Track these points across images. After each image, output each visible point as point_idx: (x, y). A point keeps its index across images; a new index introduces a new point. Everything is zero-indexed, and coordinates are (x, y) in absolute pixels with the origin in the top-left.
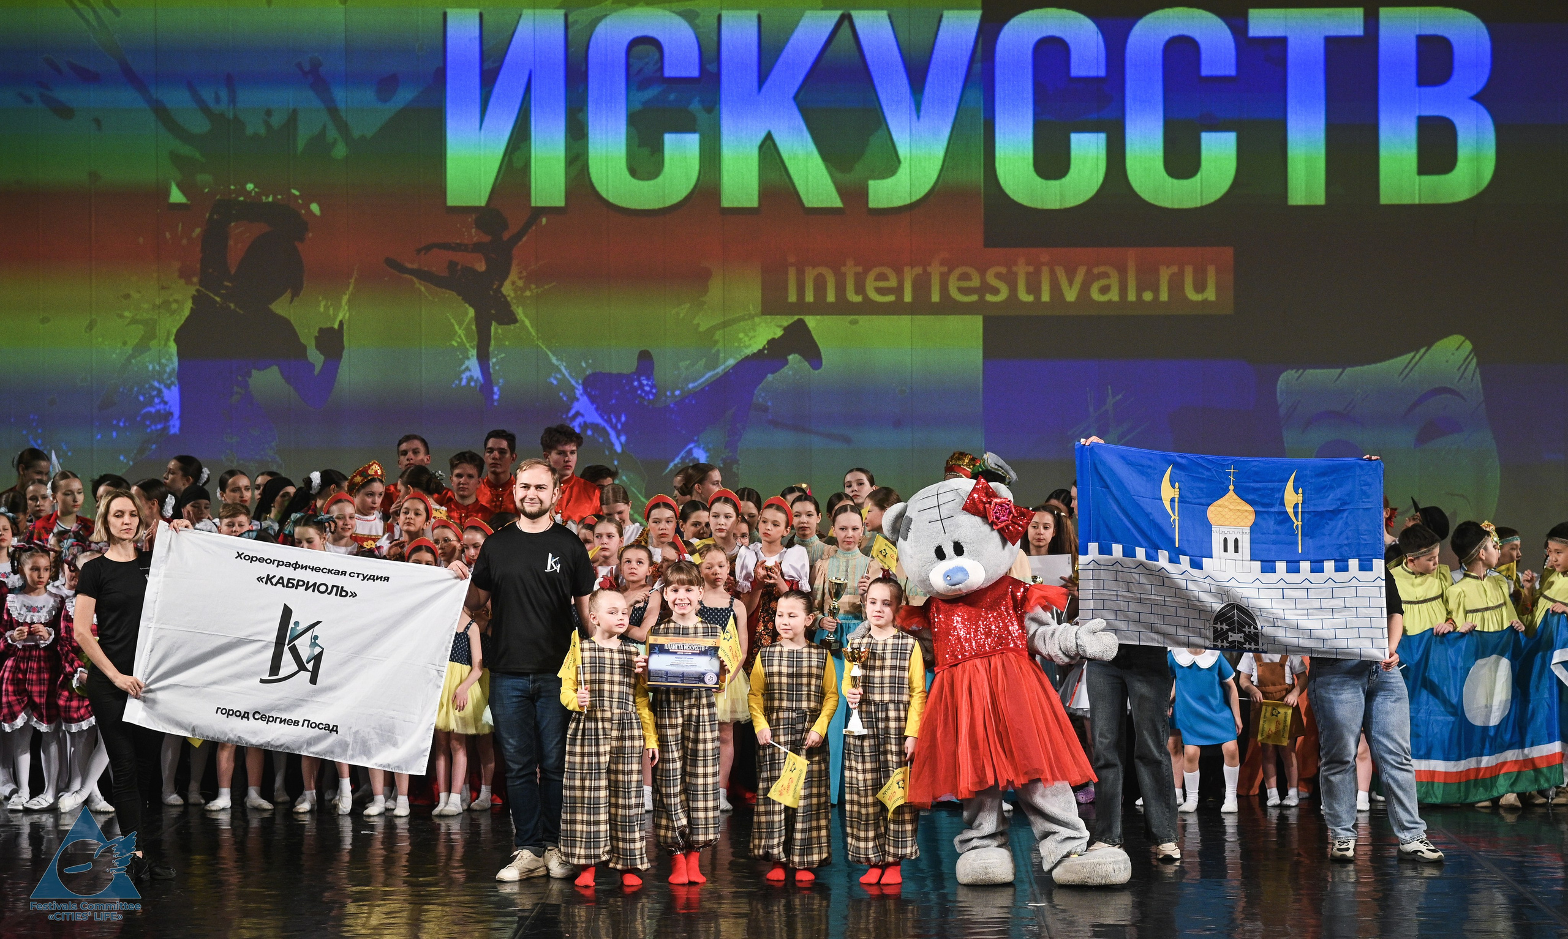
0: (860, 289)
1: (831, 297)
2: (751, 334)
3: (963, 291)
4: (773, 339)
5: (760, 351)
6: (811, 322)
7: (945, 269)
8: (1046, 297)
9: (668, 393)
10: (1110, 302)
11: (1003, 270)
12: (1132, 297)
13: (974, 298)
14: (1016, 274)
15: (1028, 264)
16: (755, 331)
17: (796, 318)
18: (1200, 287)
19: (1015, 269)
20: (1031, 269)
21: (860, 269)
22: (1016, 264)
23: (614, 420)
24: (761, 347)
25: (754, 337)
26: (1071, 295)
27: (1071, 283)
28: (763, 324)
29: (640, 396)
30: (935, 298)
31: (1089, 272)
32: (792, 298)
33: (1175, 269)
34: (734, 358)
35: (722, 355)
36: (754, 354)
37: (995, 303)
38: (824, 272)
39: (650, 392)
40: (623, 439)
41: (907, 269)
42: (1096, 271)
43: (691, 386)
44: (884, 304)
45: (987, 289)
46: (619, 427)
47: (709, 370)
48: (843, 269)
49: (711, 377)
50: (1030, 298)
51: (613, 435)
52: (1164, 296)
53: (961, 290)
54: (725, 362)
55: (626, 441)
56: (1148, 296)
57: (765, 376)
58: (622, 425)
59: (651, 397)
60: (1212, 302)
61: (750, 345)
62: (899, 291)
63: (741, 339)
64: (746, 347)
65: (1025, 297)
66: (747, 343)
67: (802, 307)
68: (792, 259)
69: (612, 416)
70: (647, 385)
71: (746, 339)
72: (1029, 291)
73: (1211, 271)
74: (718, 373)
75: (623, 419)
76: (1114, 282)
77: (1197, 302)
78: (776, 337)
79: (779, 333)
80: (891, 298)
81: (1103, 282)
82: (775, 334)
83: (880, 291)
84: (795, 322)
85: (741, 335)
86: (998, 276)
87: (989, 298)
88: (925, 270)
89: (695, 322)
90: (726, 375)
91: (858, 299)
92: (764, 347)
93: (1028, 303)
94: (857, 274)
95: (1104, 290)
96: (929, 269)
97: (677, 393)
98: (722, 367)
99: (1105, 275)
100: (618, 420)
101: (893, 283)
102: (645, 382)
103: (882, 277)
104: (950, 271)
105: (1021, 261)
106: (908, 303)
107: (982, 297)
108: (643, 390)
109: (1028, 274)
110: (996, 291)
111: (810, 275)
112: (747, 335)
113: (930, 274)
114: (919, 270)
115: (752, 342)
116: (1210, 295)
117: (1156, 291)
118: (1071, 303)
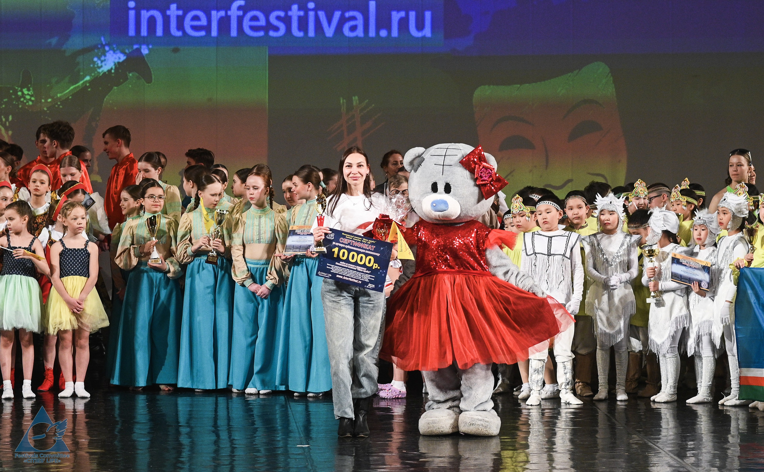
0: (180, 26)
1: (159, 32)
2: (103, 58)
3: (253, 28)
4: (119, 63)
5: (109, 71)
6: (145, 51)
7: (241, 13)
8: (311, 33)
9: (43, 101)
10: (357, 37)
11: (282, 14)
12: (372, 33)
13: (261, 34)
14: (290, 18)
15: (299, 9)
16: (105, 56)
17: (135, 47)
18: (420, 26)
19: (290, 13)
20: (302, 13)
21: (180, 13)
22: (290, 9)
23: (4, 120)
24: (109, 68)
25: (105, 60)
26: (329, 32)
27: (329, 22)
28: (111, 52)
29: (23, 102)
30: (234, 33)
31: (342, 16)
32: (132, 32)
33: (402, 14)
34: (90, 75)
35: (82, 73)
36: (105, 73)
37: (276, 38)
38: (156, 16)
39: (30, 100)
40: (10, 133)
41: (214, 13)
42: (347, 15)
43: (59, 95)
44: (198, 37)
45: (269, 27)
46: (7, 124)
47: (73, 85)
48: (168, 13)
49: (74, 88)
50: (301, 34)
51: (3, 129)
52: (395, 33)
53: (252, 28)
54: (83, 79)
55: (12, 134)
56: (383, 33)
57: (112, 88)
58: (9, 123)
59: (31, 103)
60: (429, 38)
61: (102, 66)
62: (208, 28)
63: (95, 62)
64: (100, 68)
65: (296, 33)
66: (100, 65)
67: (138, 39)
68: (132, 4)
69: (3, 117)
70: (28, 94)
71: (99, 62)
72: (300, 29)
73: (428, 15)
74: (78, 86)
75: (10, 118)
76: (360, 22)
77: (418, 38)
78: (121, 61)
79: (123, 58)
80: (203, 33)
81: (352, 23)
82: (119, 58)
83: (194, 28)
84: (134, 51)
85: (95, 59)
86: (278, 18)
87: (272, 33)
88: (226, 13)
89: (63, 49)
90: (84, 88)
91: (179, 34)
92: (112, 69)
93: (299, 38)
94: (178, 17)
95: (353, 28)
96: (229, 13)
97: (49, 100)
98: (81, 82)
99: (354, 18)
100: (7, 119)
101: (204, 22)
102: (25, 91)
103: (196, 18)
104: (245, 14)
105: (295, 7)
106: (214, 37)
107: (267, 32)
108: (25, 98)
109: (299, 17)
110: (277, 29)
111: (145, 15)
112: (99, 58)
113: (230, 16)
114: (222, 13)
115: (103, 64)
116: (427, 32)
117: (389, 29)
118: (329, 38)
